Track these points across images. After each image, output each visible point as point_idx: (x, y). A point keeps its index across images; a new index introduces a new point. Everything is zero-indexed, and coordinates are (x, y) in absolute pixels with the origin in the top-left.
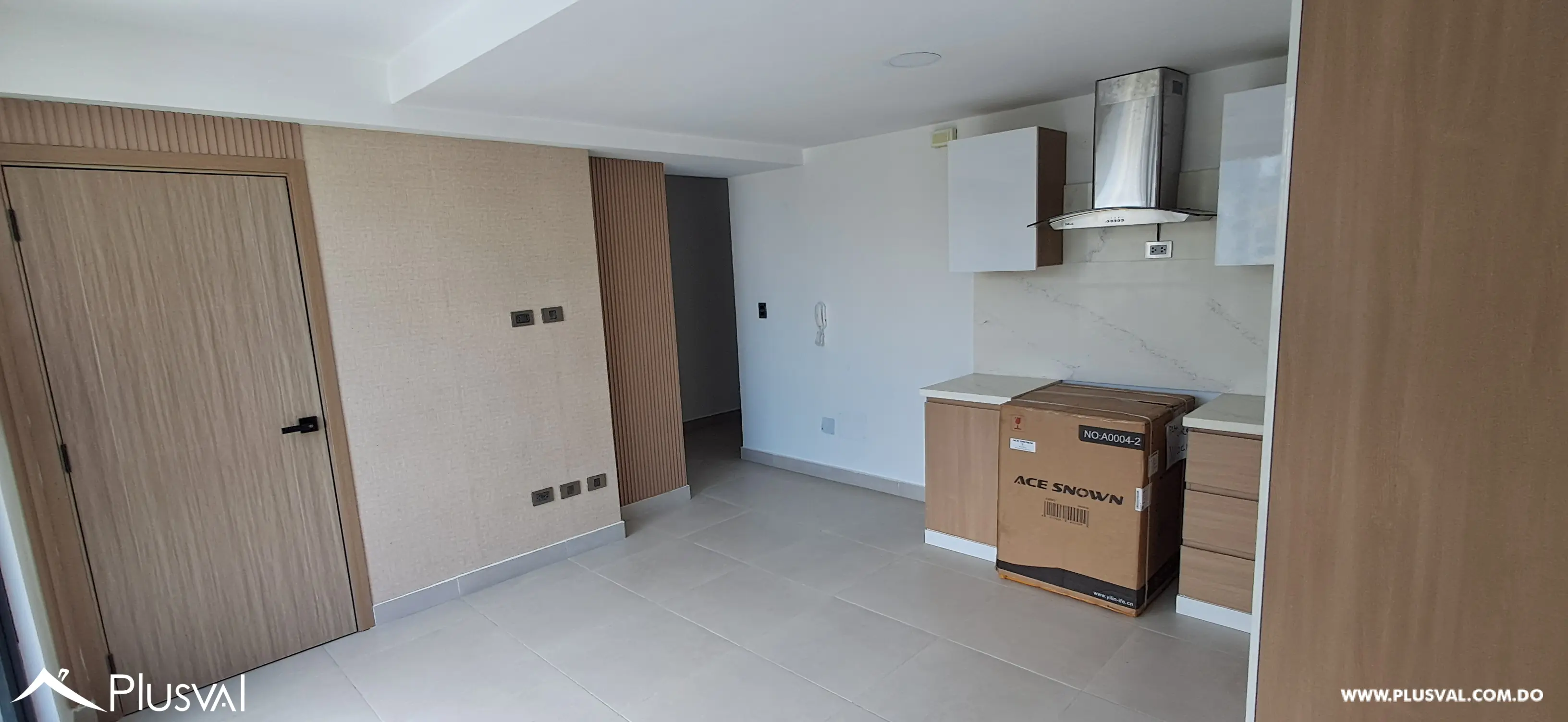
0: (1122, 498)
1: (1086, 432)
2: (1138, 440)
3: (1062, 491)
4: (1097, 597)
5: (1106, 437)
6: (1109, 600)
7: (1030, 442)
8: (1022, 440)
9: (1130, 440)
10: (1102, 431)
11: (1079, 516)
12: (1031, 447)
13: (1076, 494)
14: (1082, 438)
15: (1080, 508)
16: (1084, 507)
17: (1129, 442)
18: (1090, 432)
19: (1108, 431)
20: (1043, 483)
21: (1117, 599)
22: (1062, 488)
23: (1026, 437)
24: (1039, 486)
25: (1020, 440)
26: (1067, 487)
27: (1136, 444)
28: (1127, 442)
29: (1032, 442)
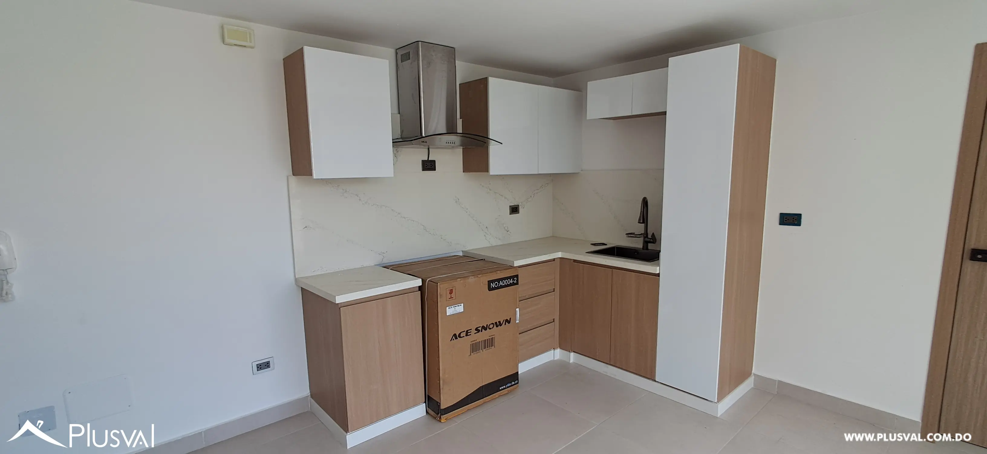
0: (510, 318)
1: (491, 284)
2: (515, 279)
3: (480, 331)
4: (502, 389)
5: (502, 284)
6: (508, 387)
7: (459, 305)
8: (454, 306)
9: (512, 281)
10: (499, 280)
11: (489, 343)
12: (460, 309)
13: (488, 329)
14: (490, 289)
15: (490, 338)
16: (492, 336)
17: (512, 282)
18: (494, 283)
19: (502, 279)
20: (469, 331)
21: (511, 383)
22: (480, 329)
23: (456, 303)
24: (467, 335)
25: (453, 306)
26: (483, 327)
27: (515, 282)
28: (511, 283)
29: (461, 304)
